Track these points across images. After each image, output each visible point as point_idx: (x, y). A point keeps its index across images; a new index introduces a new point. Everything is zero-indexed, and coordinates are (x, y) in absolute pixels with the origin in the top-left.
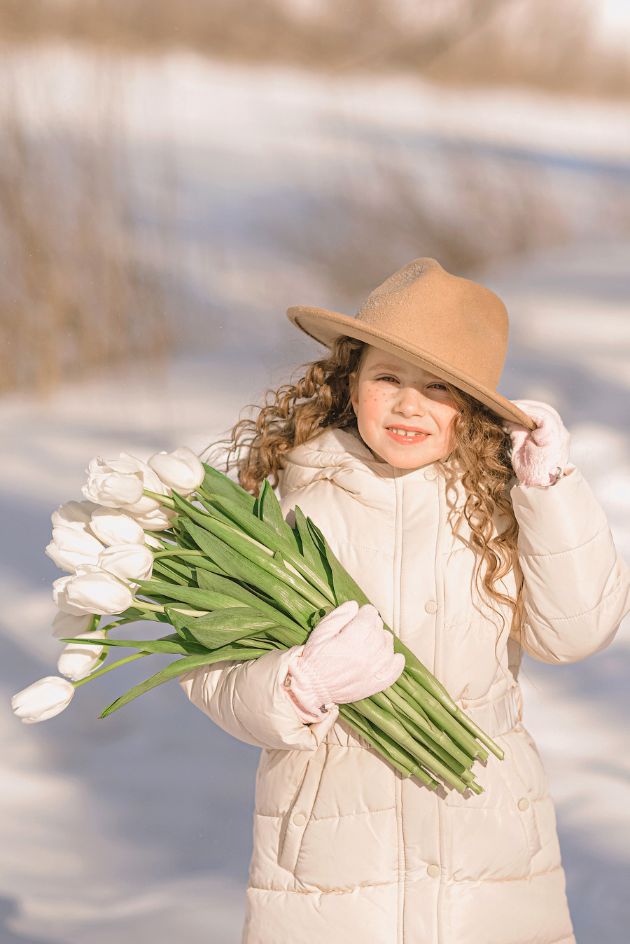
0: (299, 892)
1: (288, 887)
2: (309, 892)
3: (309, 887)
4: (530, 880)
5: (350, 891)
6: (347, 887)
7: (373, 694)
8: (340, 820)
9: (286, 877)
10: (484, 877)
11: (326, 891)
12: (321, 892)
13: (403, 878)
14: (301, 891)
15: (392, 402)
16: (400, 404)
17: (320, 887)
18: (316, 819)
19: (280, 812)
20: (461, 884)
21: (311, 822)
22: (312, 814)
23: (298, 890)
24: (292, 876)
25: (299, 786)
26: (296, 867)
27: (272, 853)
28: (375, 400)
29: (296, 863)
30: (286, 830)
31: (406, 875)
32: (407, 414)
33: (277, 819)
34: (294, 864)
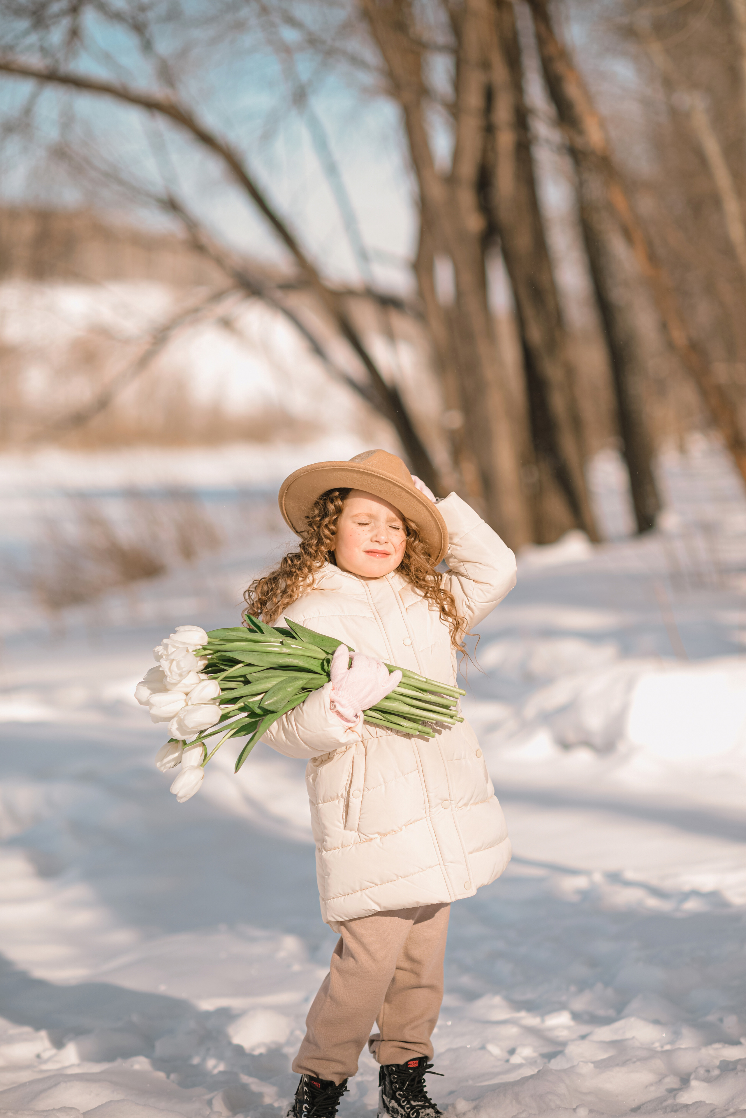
1: (354, 842)
2: (371, 839)
3: (370, 836)
5: (400, 830)
6: (397, 828)
8: (385, 786)
9: (352, 836)
10: (471, 802)
11: (382, 835)
12: (379, 837)
13: (428, 814)
14: (365, 841)
15: (369, 535)
16: (376, 536)
17: (379, 833)
18: (369, 790)
19: (340, 795)
20: (461, 809)
21: (365, 793)
22: (365, 788)
23: (363, 841)
24: (356, 834)
25: (349, 774)
26: (358, 826)
27: (339, 824)
28: (359, 534)
29: (358, 824)
30: (348, 803)
31: (430, 812)
32: (381, 542)
33: (337, 800)
34: (357, 825)
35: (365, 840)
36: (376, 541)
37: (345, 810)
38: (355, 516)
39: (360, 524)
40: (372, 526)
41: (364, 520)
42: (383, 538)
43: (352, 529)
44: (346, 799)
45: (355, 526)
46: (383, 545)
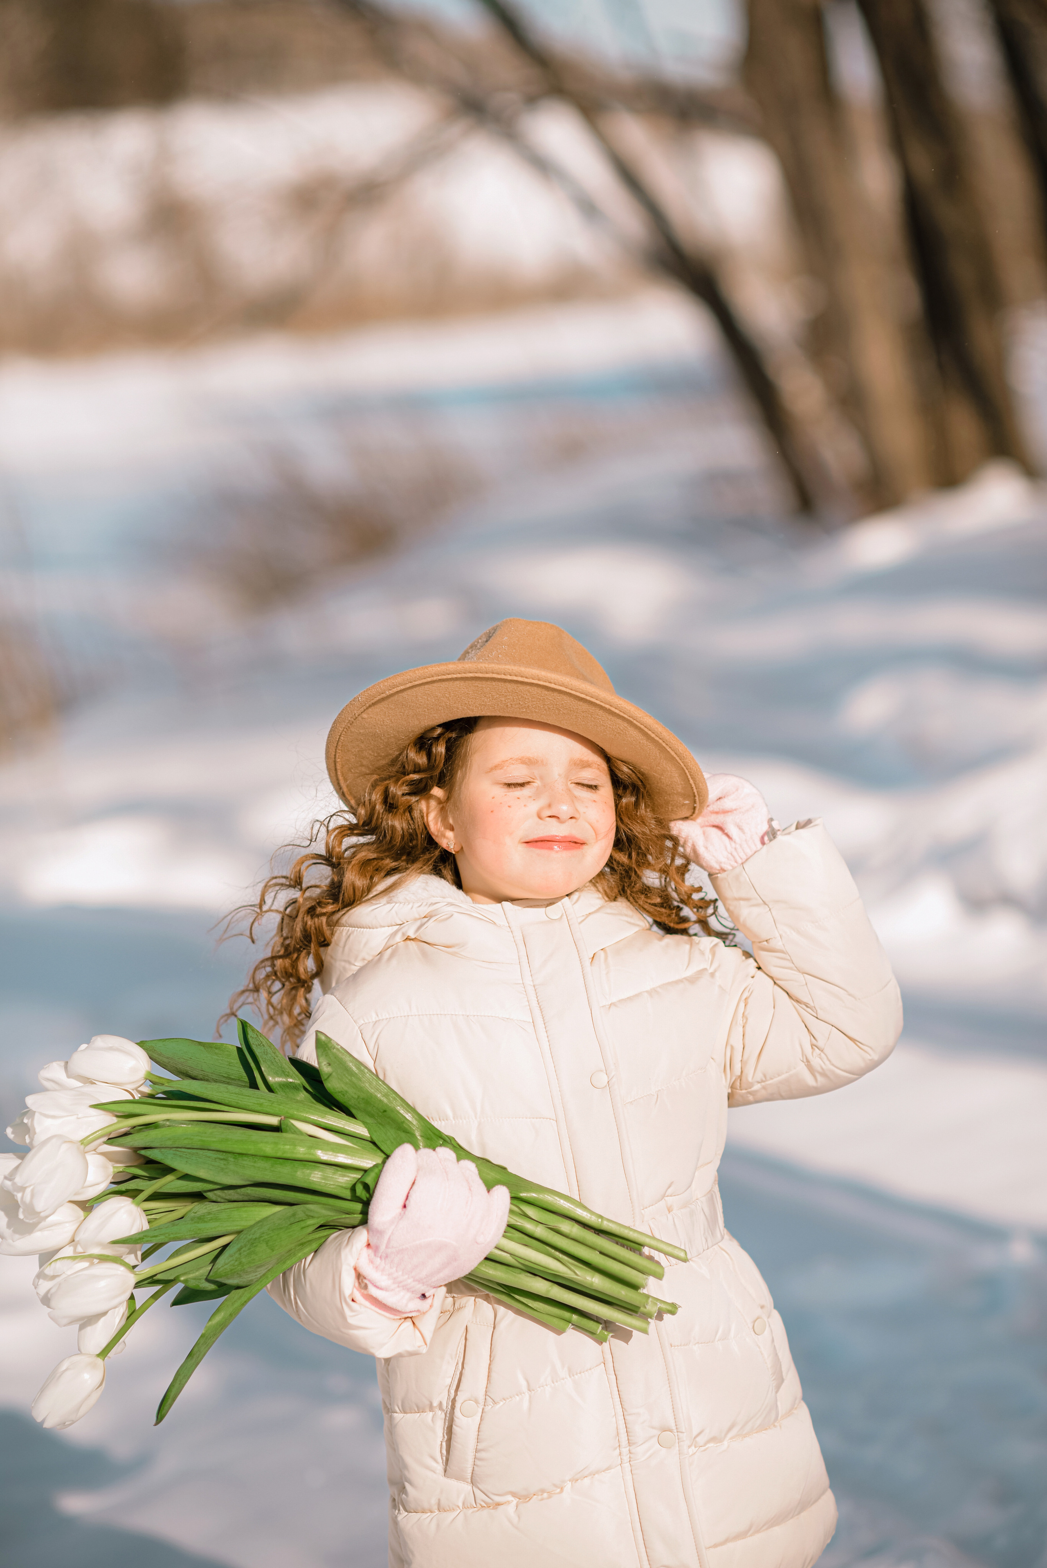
0: (482, 1507)
1: (464, 1504)
2: (498, 1504)
3: (497, 1499)
4: (780, 1427)
5: (558, 1490)
6: (555, 1486)
7: (472, 1268)
8: (530, 1396)
9: (460, 1490)
10: (730, 1435)
11: (523, 1497)
12: (515, 1501)
13: (626, 1458)
14: (485, 1506)
15: (534, 807)
16: (550, 806)
17: (514, 1495)
18: (495, 1403)
19: (435, 1404)
20: (705, 1450)
21: (487, 1408)
22: (487, 1397)
23: (481, 1505)
24: (468, 1487)
25: (457, 1364)
26: (472, 1473)
27: (434, 1464)
28: (509, 807)
29: (472, 1469)
30: (452, 1426)
31: (630, 1453)
32: (563, 817)
33: (431, 1414)
34: (470, 1471)
35: (484, 1504)
36: (550, 817)
37: (446, 1437)
38: (496, 767)
39: (509, 785)
40: (538, 787)
41: (518, 773)
42: (564, 809)
43: (493, 798)
44: (448, 1415)
45: (499, 792)
46: (567, 823)
